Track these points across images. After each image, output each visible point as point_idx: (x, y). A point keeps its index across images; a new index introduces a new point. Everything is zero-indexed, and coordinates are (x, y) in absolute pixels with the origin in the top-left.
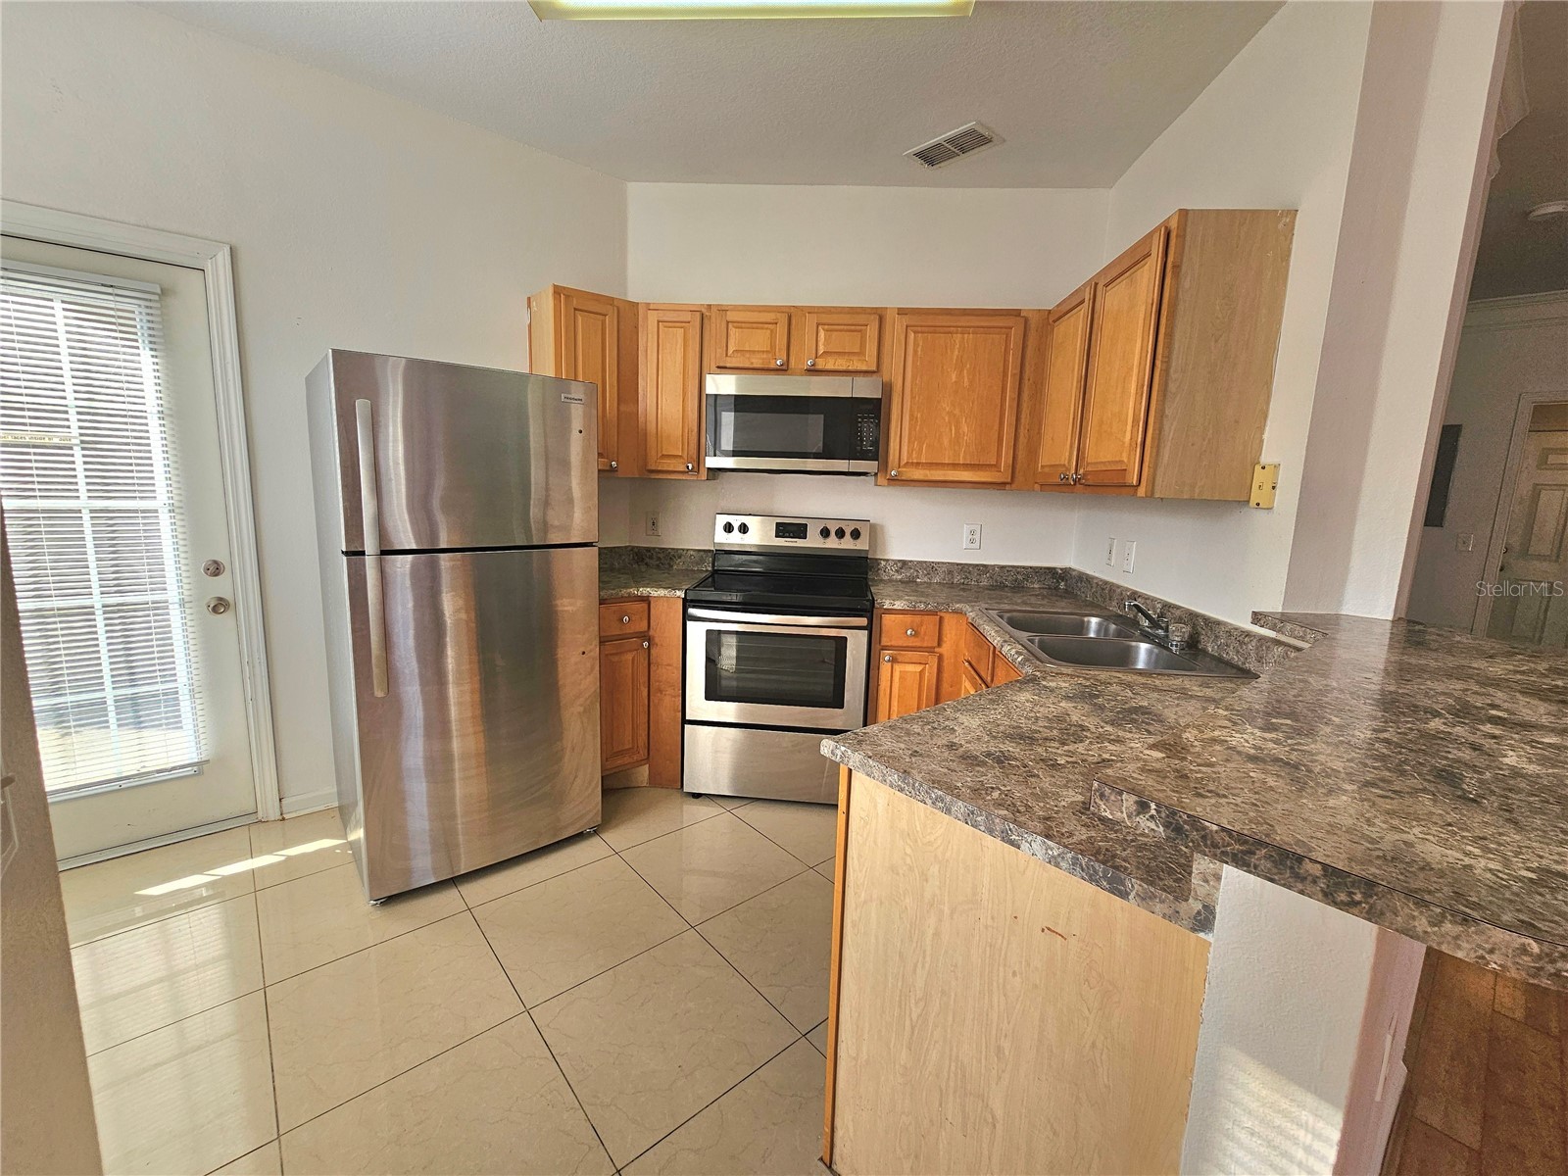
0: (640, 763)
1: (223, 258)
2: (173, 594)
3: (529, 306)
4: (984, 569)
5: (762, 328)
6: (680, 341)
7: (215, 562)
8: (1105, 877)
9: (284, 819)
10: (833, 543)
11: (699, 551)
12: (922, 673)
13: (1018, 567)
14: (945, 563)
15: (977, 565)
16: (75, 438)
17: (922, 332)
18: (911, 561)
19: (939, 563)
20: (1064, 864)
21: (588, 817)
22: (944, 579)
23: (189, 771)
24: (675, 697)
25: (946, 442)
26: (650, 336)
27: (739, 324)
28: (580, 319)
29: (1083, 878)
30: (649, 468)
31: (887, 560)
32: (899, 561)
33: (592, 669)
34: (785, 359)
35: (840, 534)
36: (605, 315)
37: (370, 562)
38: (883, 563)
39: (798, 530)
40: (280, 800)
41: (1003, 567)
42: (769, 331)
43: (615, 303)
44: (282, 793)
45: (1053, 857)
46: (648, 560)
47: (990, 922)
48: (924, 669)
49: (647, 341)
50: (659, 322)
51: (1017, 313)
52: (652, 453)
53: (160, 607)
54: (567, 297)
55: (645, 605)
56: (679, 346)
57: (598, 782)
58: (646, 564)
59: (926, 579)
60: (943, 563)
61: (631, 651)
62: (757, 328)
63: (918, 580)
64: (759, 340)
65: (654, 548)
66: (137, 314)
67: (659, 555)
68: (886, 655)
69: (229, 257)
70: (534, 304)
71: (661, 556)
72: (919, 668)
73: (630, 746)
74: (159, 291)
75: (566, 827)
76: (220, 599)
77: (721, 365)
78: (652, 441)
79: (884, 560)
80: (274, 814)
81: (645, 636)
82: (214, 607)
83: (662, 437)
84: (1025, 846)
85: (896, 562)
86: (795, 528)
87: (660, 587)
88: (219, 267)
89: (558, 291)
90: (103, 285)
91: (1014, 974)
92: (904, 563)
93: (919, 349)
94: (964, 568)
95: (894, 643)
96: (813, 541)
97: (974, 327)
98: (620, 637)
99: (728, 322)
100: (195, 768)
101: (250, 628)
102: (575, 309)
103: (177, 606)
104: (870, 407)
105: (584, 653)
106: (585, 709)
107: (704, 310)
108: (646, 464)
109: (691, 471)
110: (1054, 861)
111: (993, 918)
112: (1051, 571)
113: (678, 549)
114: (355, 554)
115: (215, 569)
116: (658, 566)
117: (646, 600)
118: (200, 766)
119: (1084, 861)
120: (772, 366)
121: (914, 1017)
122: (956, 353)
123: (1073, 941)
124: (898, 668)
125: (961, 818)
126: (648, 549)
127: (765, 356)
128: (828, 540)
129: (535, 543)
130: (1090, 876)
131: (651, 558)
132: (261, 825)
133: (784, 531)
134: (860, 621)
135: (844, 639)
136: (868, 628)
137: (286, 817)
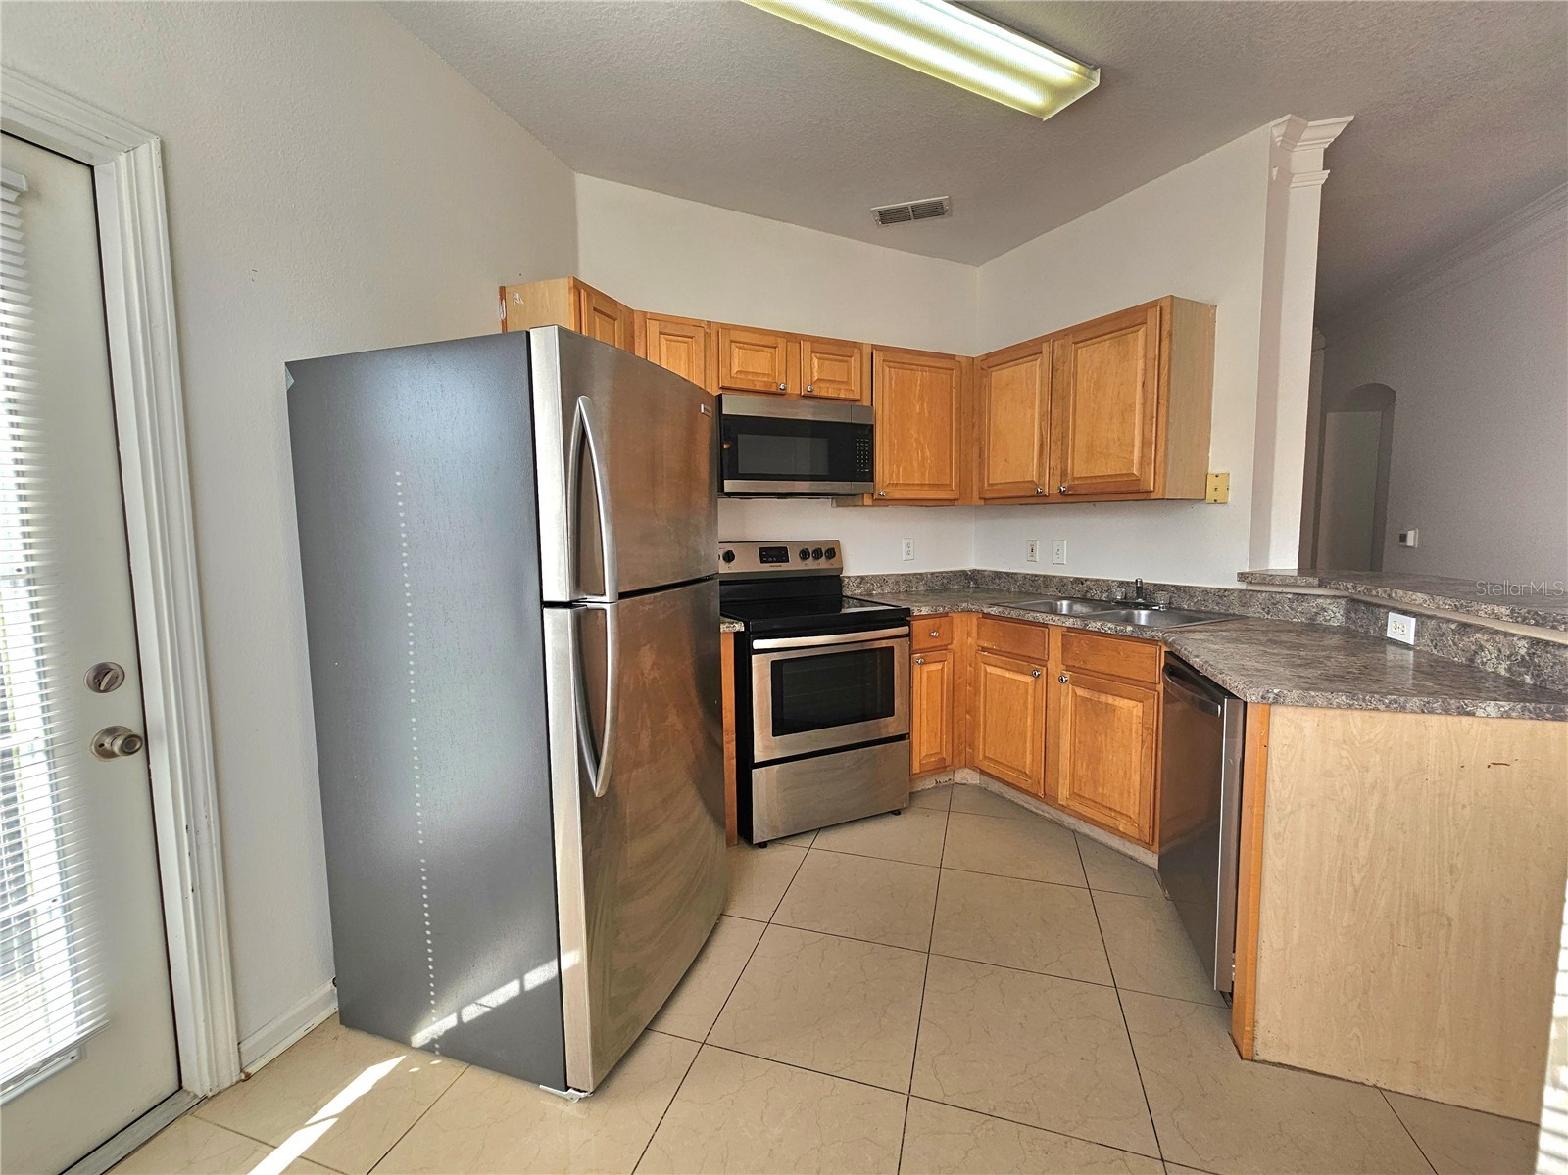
1: (149, 155)
4: (920, 576)
5: (763, 351)
6: (684, 356)
8: (1549, 711)
9: (248, 1077)
10: (811, 564)
12: (942, 669)
13: (942, 572)
15: (915, 574)
17: (894, 368)
18: (866, 576)
19: (888, 575)
20: (1514, 714)
22: (893, 589)
25: (915, 464)
26: (650, 347)
27: (742, 345)
28: (597, 319)
29: (1531, 718)
34: (785, 383)
35: (818, 554)
36: (615, 320)
37: (610, 611)
38: (846, 579)
39: (781, 554)
40: (238, 1046)
41: (932, 574)
42: (769, 355)
43: (619, 307)
44: (240, 1035)
45: (1506, 711)
47: (1437, 778)
48: (943, 667)
50: (660, 333)
51: (953, 357)
54: (586, 292)
56: (682, 363)
59: (880, 591)
62: (758, 351)
63: (874, 592)
64: (760, 363)
68: (918, 658)
69: (159, 157)
70: (515, 295)
72: (938, 666)
77: (726, 385)
79: (846, 577)
80: (231, 1075)
84: (1480, 712)
85: (856, 577)
86: (776, 553)
89: (578, 287)
91: (1464, 806)
93: (893, 383)
94: (906, 578)
95: (922, 647)
96: (794, 564)
97: (929, 367)
99: (730, 341)
102: (594, 310)
104: (866, 432)
107: (706, 327)
110: (1506, 715)
111: (1440, 775)
112: (964, 572)
115: (103, 678)
118: (80, 1050)
119: (1531, 706)
120: (774, 389)
121: (1357, 881)
122: (918, 387)
123: (1515, 765)
124: (926, 668)
125: (1418, 710)
127: (766, 379)
128: (807, 562)
130: (1537, 716)
132: (211, 1104)
133: (767, 556)
134: (905, 629)
135: (891, 649)
136: (908, 635)
137: (251, 1070)
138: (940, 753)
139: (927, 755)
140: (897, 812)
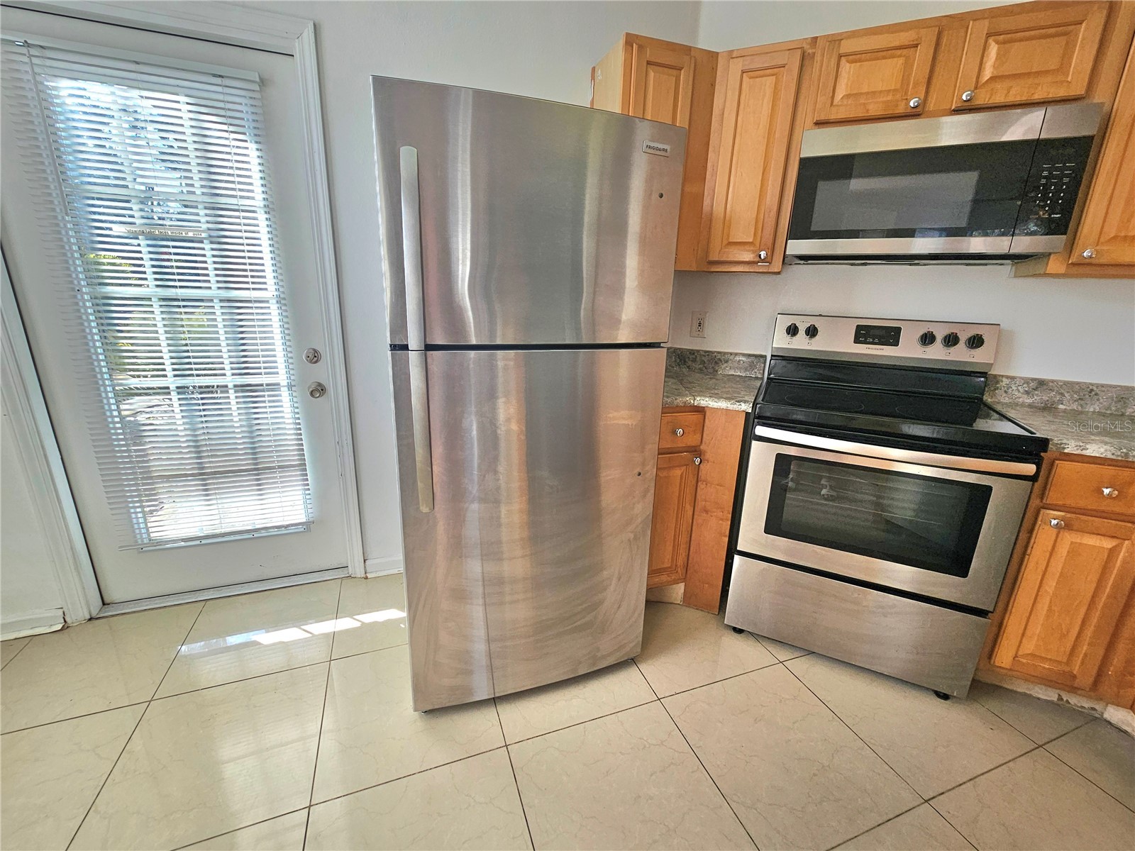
0: (676, 582)
1: (308, 34)
2: (282, 378)
3: (593, 78)
5: (893, 57)
6: (769, 94)
7: (315, 351)
9: (366, 578)
10: (936, 353)
11: (750, 355)
12: (1113, 552)
14: (1115, 387)
16: (203, 231)
18: (1053, 381)
21: (628, 649)
22: (1109, 408)
23: (301, 529)
24: (722, 520)
26: (729, 93)
27: (855, 57)
28: (652, 74)
30: (711, 258)
31: (1013, 378)
32: (1033, 380)
33: (647, 491)
34: (922, 97)
35: (951, 340)
36: (680, 69)
37: (414, 358)
38: (1005, 381)
39: (890, 335)
40: (365, 562)
42: (902, 59)
43: (693, 53)
44: (366, 555)
46: (690, 363)
48: (1116, 547)
49: (724, 98)
50: (743, 72)
52: (716, 243)
53: (274, 387)
54: (640, 47)
55: (700, 416)
56: (765, 101)
57: (640, 615)
58: (688, 367)
59: (1075, 406)
60: (1111, 386)
61: (680, 466)
62: (884, 58)
63: (1061, 407)
64: (885, 75)
65: (698, 351)
66: (243, 106)
67: (703, 358)
68: (1054, 518)
69: (313, 34)
70: (599, 72)
71: (705, 359)
72: (1108, 544)
73: (669, 566)
74: (258, 80)
75: (604, 657)
76: (320, 385)
77: (823, 117)
78: (717, 228)
79: (1007, 377)
80: (360, 573)
81: (696, 451)
82: (312, 391)
83: (730, 221)
85: (1027, 381)
86: (883, 333)
87: (718, 397)
88: (304, 47)
89: (630, 40)
90: (215, 76)
92: (1041, 383)
95: (1070, 502)
96: (908, 351)
98: (670, 451)
99: (840, 56)
100: (305, 527)
101: (339, 412)
102: (649, 63)
103: (286, 389)
104: (1070, 151)
105: (639, 474)
106: (635, 536)
107: (806, 46)
108: (707, 253)
109: (763, 261)
113: (725, 353)
114: (400, 348)
115: (315, 357)
116: (701, 369)
117: (701, 410)
118: (308, 525)
120: (901, 109)
124: (1069, 538)
126: (692, 352)
127: (890, 98)
129: (585, 341)
131: (694, 360)
132: (349, 580)
133: (866, 336)
134: (1030, 469)
135: (990, 489)
136: (1033, 479)
137: (369, 576)
138: (1068, 663)
139: (1033, 655)
140: (945, 697)
